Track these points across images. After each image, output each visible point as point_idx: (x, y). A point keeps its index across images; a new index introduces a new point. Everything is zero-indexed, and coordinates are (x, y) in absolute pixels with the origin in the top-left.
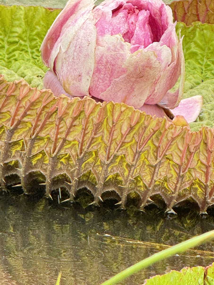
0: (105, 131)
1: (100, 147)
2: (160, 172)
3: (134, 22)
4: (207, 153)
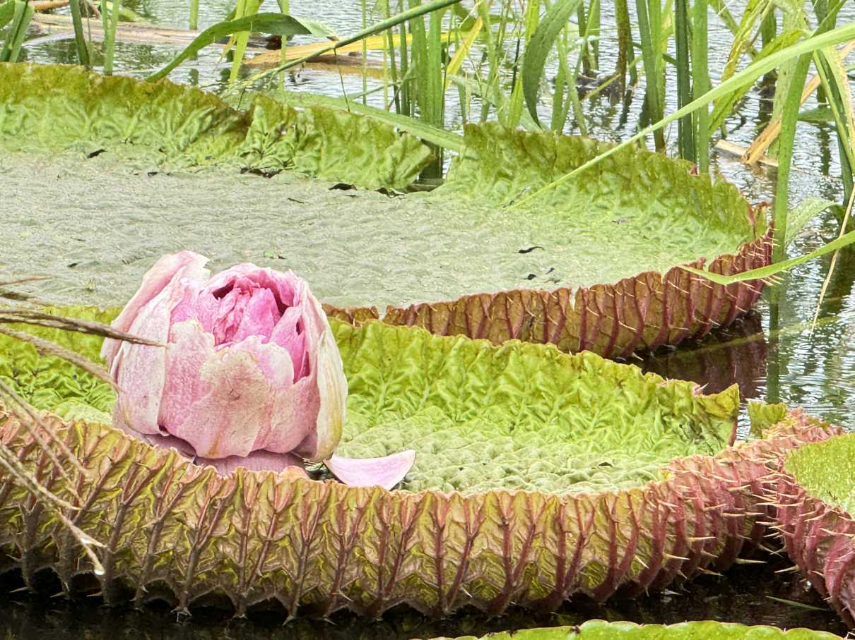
3: (244, 307)
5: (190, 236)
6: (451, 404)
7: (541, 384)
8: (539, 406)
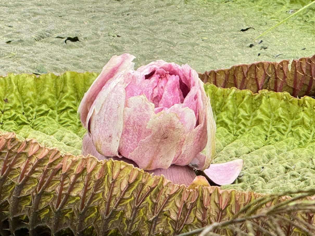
0: (106, 188)
1: (102, 203)
2: (158, 228)
3: (163, 86)
4: (203, 211)
5: (67, 23)
6: (231, 125)
7: (281, 114)
8: (280, 126)
